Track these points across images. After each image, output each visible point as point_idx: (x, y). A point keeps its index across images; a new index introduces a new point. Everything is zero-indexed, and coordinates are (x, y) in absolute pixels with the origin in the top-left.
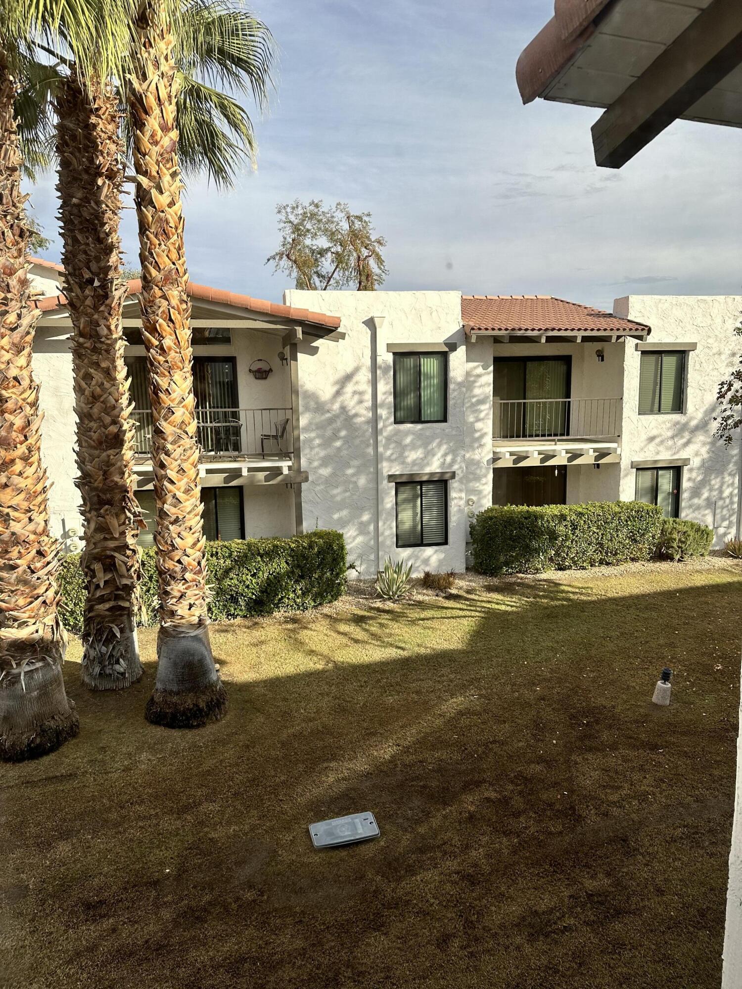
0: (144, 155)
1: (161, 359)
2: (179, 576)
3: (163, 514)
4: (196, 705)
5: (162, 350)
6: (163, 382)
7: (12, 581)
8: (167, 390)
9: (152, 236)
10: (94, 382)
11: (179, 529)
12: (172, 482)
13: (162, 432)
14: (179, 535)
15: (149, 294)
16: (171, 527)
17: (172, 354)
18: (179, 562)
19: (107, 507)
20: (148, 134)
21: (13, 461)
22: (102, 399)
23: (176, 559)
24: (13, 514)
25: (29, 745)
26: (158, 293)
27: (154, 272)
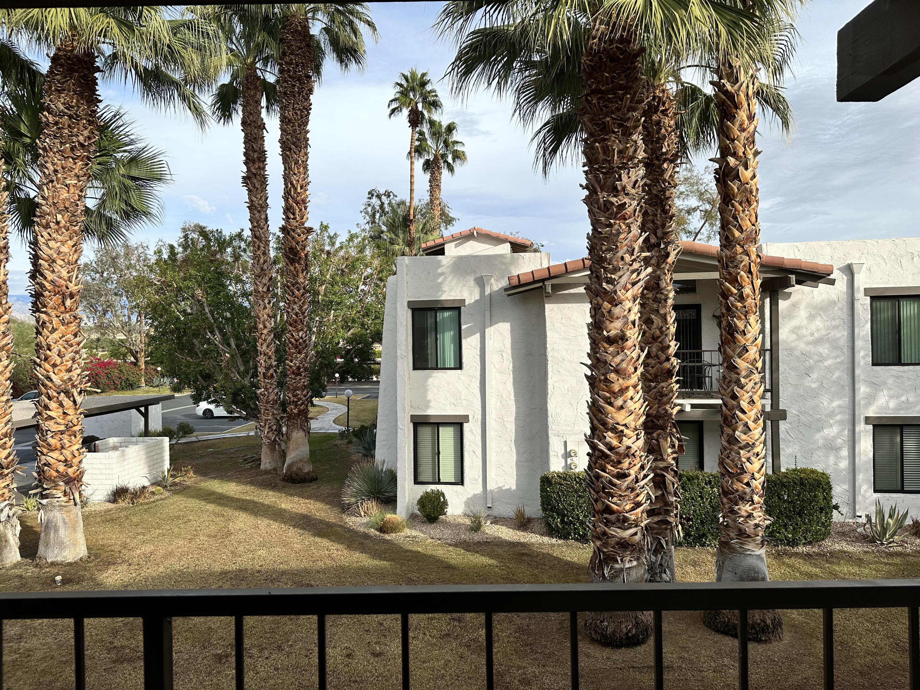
0: (733, 140)
1: (739, 304)
2: (748, 498)
3: (733, 440)
4: (764, 621)
5: (742, 298)
6: (740, 324)
7: (623, 487)
8: (744, 331)
9: (737, 204)
10: (655, 326)
11: (748, 455)
12: (743, 412)
13: (737, 368)
14: (748, 459)
15: (730, 251)
16: (742, 452)
17: (749, 300)
18: (748, 484)
19: (660, 431)
20: (737, 124)
21: (627, 388)
22: (659, 340)
23: (745, 481)
24: (626, 431)
25: (627, 634)
26: (739, 249)
27: (737, 234)
